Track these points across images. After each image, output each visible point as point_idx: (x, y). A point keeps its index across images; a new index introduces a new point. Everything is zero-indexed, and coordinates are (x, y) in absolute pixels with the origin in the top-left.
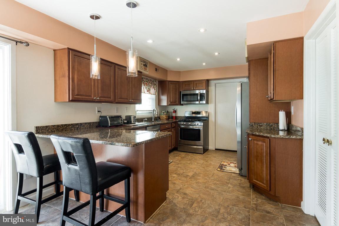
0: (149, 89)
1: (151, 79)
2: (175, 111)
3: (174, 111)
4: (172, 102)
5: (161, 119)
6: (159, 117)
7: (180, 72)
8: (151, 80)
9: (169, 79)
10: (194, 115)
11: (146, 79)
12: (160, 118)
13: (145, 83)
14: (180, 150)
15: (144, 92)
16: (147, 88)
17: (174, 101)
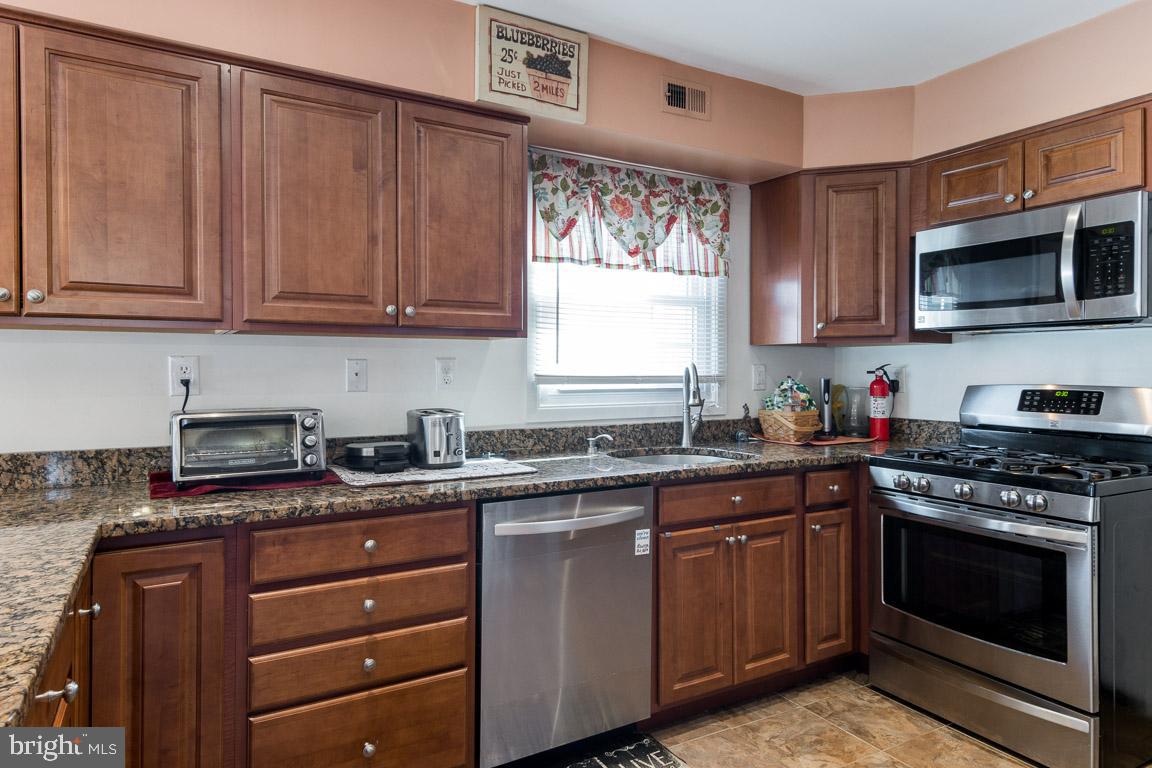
0: (641, 236)
1: (671, 172)
2: (888, 387)
3: (879, 381)
4: (840, 320)
5: (770, 432)
6: (757, 420)
7: (907, 93)
8: (674, 181)
9: (817, 155)
10: (1050, 420)
11: (622, 175)
12: (764, 426)
13: (607, 199)
14: (889, 688)
15: (598, 260)
16: (630, 233)
17: (854, 313)
